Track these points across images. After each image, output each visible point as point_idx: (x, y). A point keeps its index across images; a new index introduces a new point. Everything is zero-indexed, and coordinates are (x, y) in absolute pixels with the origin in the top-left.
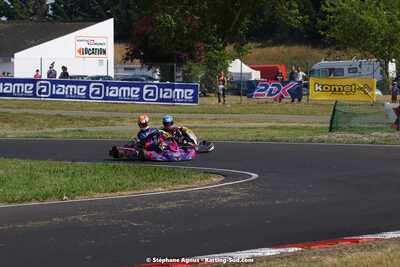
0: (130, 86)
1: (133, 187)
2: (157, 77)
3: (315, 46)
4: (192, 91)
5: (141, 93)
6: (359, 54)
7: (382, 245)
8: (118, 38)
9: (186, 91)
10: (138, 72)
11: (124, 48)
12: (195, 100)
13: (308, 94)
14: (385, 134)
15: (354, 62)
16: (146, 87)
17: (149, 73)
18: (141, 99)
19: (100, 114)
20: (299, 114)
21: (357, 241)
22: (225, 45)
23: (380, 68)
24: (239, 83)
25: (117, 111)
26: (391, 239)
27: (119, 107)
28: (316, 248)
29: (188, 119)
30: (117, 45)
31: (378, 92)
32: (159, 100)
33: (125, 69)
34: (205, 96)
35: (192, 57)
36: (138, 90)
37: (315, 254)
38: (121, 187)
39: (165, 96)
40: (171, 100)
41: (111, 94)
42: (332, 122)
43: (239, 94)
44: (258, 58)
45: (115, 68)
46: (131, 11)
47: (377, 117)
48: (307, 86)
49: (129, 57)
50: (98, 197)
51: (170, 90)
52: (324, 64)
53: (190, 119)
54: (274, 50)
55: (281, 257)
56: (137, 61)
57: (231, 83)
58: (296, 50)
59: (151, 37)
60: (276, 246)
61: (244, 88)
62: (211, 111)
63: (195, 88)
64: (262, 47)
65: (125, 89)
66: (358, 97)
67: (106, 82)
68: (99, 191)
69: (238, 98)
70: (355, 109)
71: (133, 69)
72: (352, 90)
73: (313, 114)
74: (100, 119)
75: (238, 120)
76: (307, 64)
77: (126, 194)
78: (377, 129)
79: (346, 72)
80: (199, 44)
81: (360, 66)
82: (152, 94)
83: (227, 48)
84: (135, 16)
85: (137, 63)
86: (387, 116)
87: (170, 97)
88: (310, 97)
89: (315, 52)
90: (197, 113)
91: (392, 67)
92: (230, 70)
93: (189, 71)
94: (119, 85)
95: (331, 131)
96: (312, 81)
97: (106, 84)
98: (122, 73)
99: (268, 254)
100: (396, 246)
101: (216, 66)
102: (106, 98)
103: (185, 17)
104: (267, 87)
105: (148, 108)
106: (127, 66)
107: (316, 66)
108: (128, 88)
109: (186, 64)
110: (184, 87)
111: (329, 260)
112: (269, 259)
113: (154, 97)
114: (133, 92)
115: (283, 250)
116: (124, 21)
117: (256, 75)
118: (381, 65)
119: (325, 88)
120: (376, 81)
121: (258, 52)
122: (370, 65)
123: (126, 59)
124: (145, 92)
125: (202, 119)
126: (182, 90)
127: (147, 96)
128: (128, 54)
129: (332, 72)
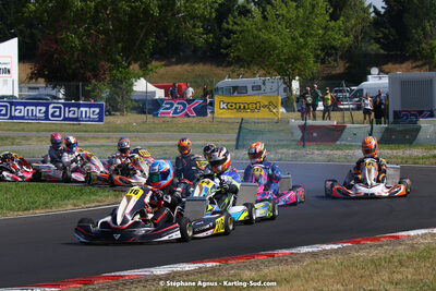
0: (36, 105)
1: (46, 205)
2: (61, 96)
3: (219, 65)
4: (97, 110)
5: (46, 112)
6: (262, 72)
7: (298, 259)
8: (22, 58)
9: (92, 109)
10: (43, 92)
11: (28, 68)
12: (101, 119)
13: (213, 112)
14: (291, 151)
15: (257, 80)
16: (51, 106)
17: (54, 93)
18: (47, 118)
19: (7, 134)
20: (205, 132)
21: (273, 256)
22: (129, 64)
23: (284, 86)
24: (144, 102)
25: (23, 130)
26: (306, 253)
27: (25, 126)
28: (233, 263)
29: (93, 138)
30: (21, 64)
31: (282, 110)
32: (65, 119)
33: (30, 88)
34: (110, 114)
35: (96, 76)
36: (44, 109)
37: (233, 268)
38: (34, 205)
39: (71, 115)
40: (76, 119)
41: (17, 114)
42: (238, 140)
43: (144, 113)
44: (161, 77)
45: (19, 87)
46: (35, 31)
47: (282, 134)
48: (212, 104)
49: (33, 76)
50: (11, 215)
51: (76, 109)
52: (228, 82)
53: (96, 138)
54: (178, 68)
55: (199, 271)
56: (41, 80)
57: (137, 101)
58: (200, 68)
59: (56, 56)
60: (194, 262)
61: (149, 106)
62: (117, 129)
63: (100, 106)
64: (165, 65)
65: (30, 108)
66: (263, 114)
67: (12, 102)
68: (12, 209)
69: (144, 116)
70: (261, 127)
71: (38, 88)
72: (257, 107)
73: (218, 132)
74: (7, 138)
75: (144, 139)
76: (212, 82)
77: (40, 212)
78: (283, 146)
79: (249, 89)
80: (103, 63)
81: (264, 84)
82: (57, 114)
83: (131, 67)
84: (39, 36)
85: (41, 83)
86: (292, 133)
87: (75, 116)
88: (215, 115)
89: (219, 71)
90: (102, 132)
91: (295, 85)
92: (135, 88)
93: (93, 90)
94: (25, 105)
95: (237, 148)
96: (217, 99)
97: (12, 104)
98: (26, 93)
99: (187, 269)
100: (312, 259)
101: (122, 85)
102: (12, 118)
103: (89, 36)
104: (172, 105)
105: (54, 127)
106: (31, 85)
107: (220, 84)
108: (34, 108)
109: (90, 83)
110: (90, 106)
111: (247, 274)
112: (188, 273)
113: (60, 116)
114: (39, 111)
115: (201, 265)
116: (27, 40)
117: (160, 94)
118: (285, 83)
119: (230, 107)
120: (280, 98)
121: (162, 70)
122: (274, 82)
123: (31, 78)
124: (51, 111)
125: (108, 138)
126: (87, 109)
127: (53, 115)
128: (33, 73)
129: (236, 89)
